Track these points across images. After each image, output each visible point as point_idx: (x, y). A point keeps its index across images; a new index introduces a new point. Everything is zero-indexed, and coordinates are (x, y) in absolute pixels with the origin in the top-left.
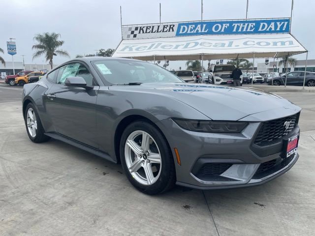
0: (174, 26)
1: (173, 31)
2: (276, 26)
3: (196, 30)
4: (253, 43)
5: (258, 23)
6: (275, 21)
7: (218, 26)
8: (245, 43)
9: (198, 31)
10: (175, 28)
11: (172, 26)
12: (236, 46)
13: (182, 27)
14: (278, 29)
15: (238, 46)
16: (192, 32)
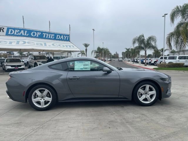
0: (4, 28)
1: (3, 31)
2: (64, 38)
3: (20, 33)
4: (56, 45)
5: (56, 35)
6: (64, 35)
7: (35, 33)
8: (53, 45)
9: (21, 34)
10: (5, 30)
11: (2, 29)
12: (49, 46)
13: (10, 30)
14: (65, 39)
15: (50, 46)
16: (18, 34)
